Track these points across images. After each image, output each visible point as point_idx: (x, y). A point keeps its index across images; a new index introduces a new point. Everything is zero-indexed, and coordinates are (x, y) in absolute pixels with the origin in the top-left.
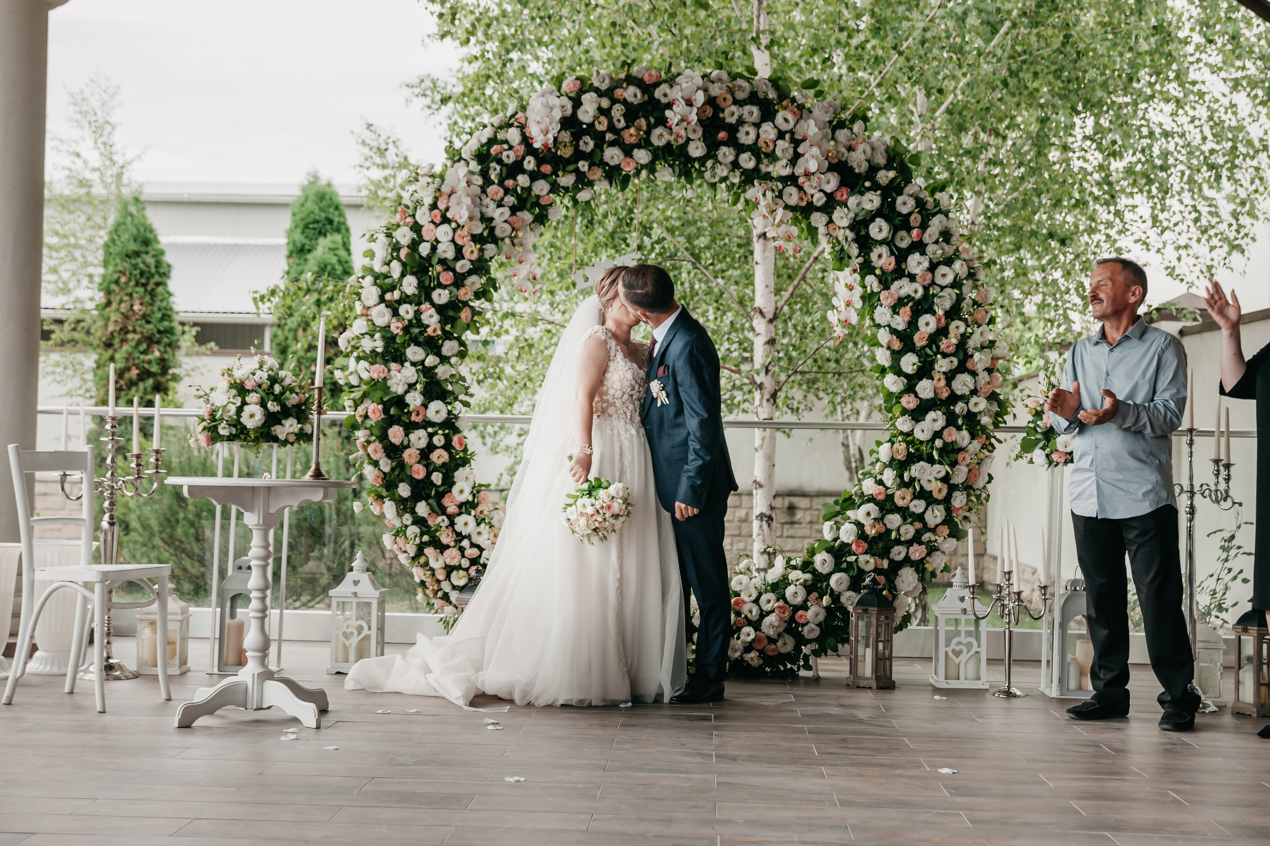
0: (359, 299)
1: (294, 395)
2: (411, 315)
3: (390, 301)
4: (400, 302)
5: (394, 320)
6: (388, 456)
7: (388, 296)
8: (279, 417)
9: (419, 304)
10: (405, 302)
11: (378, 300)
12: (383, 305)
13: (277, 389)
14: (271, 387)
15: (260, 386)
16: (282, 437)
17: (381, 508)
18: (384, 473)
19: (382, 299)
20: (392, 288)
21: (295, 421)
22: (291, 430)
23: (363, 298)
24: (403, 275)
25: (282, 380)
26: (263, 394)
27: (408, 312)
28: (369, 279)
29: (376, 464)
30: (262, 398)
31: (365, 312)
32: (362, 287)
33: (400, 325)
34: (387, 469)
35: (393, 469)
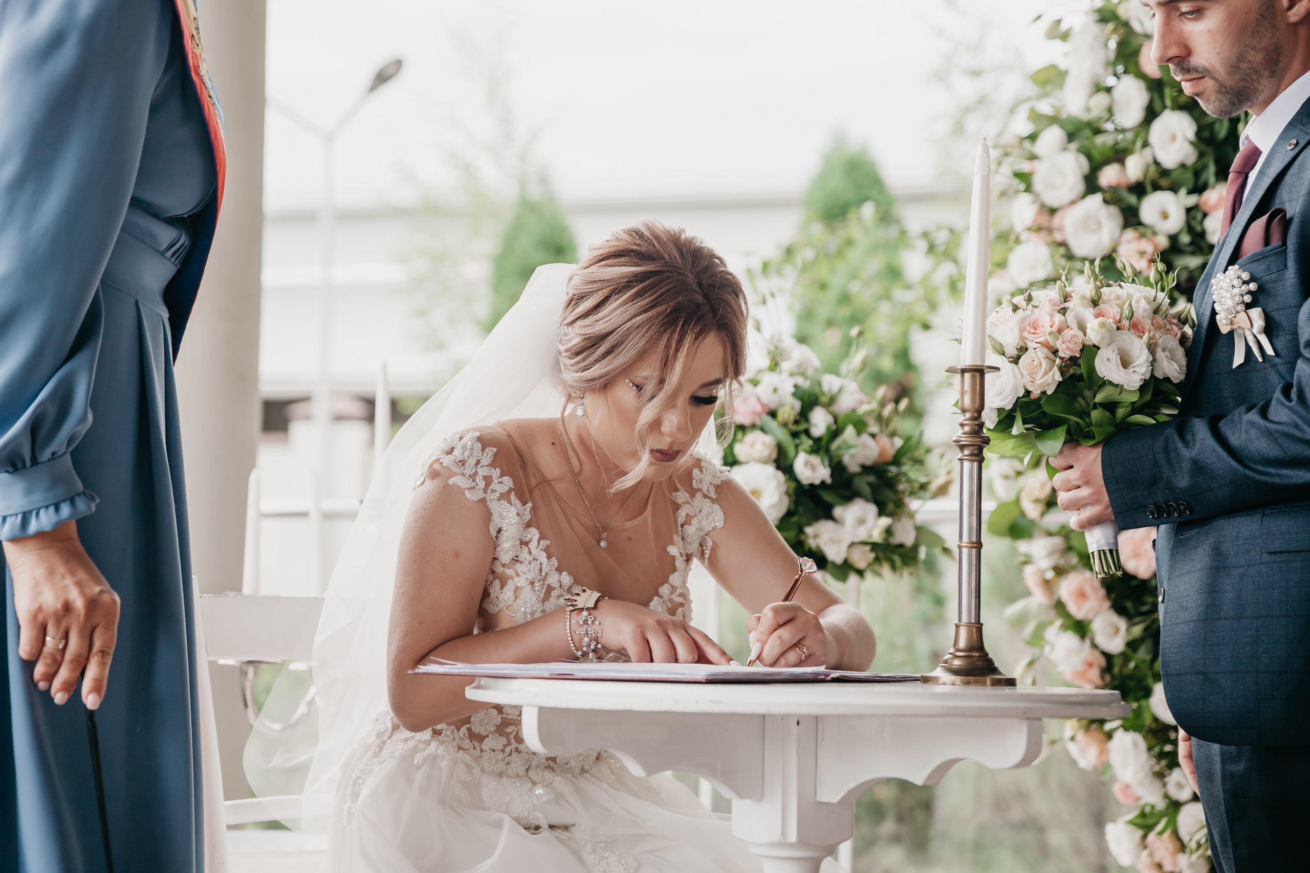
0: (1028, 189)
1: (866, 438)
2: (1176, 222)
3: (1114, 189)
4: (1139, 189)
5: (1130, 234)
6: (1119, 609)
7: (1109, 176)
8: (827, 497)
9: (1199, 188)
10: (1156, 187)
11: (1080, 187)
12: (1097, 198)
13: (820, 421)
14: (804, 415)
15: (773, 414)
16: (835, 554)
17: (1103, 752)
18: (1108, 656)
19: (1091, 185)
20: (1119, 155)
21: (872, 509)
22: (862, 534)
23: (1038, 183)
24: (1151, 114)
25: (832, 400)
26: (784, 436)
27: (1165, 216)
28: (1053, 136)
29: (1081, 628)
30: (781, 449)
31: (1044, 220)
32: (1033, 157)
33: (1149, 248)
34: (1116, 645)
35: (1133, 645)
